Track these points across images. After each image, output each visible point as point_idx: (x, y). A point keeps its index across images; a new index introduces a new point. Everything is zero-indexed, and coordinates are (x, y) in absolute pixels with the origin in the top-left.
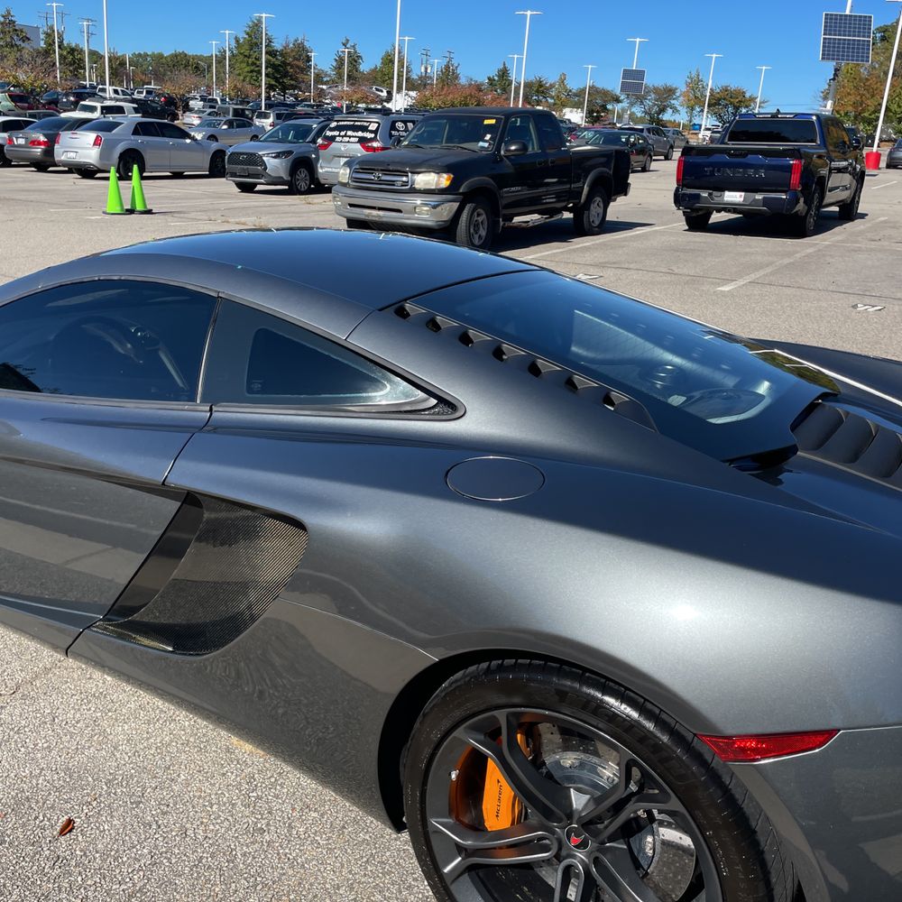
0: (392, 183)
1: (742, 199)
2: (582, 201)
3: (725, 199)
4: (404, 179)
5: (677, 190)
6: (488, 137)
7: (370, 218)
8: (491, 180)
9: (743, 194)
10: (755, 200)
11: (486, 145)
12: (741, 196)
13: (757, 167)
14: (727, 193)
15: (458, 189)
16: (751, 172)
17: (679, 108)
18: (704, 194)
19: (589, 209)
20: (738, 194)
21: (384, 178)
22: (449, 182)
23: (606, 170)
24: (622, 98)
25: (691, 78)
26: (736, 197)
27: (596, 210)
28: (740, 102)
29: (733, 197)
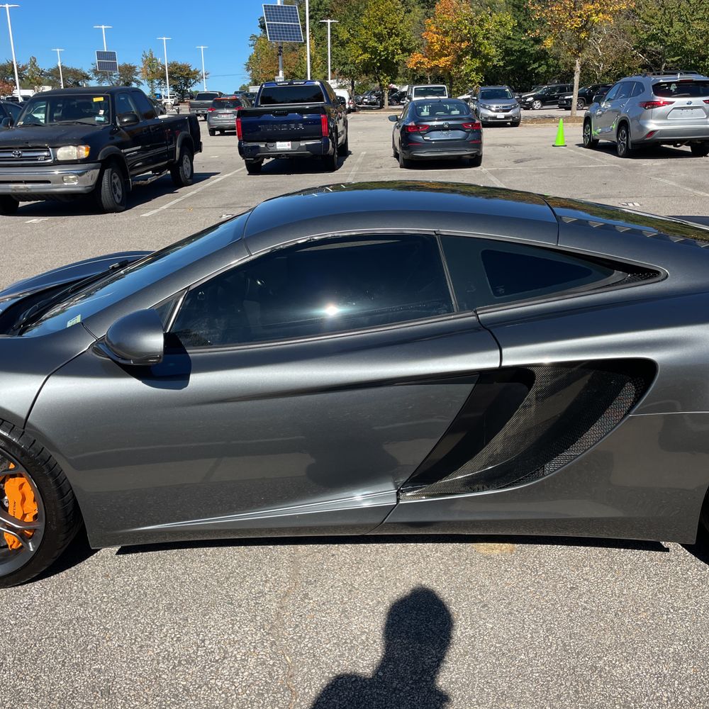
0: (35, 158)
1: (290, 147)
2: (177, 159)
3: (278, 148)
4: (46, 154)
5: (240, 144)
6: (102, 112)
7: (18, 191)
8: (116, 148)
9: (290, 143)
10: (300, 147)
11: (102, 119)
12: (289, 145)
13: (297, 122)
14: (278, 144)
15: (97, 158)
16: (293, 126)
17: (142, 81)
18: (262, 146)
19: (182, 165)
20: (286, 143)
21: (24, 155)
22: (88, 153)
23: (186, 132)
24: (91, 76)
25: (146, 57)
26: (285, 145)
27: (186, 165)
28: (187, 74)
29: (283, 146)
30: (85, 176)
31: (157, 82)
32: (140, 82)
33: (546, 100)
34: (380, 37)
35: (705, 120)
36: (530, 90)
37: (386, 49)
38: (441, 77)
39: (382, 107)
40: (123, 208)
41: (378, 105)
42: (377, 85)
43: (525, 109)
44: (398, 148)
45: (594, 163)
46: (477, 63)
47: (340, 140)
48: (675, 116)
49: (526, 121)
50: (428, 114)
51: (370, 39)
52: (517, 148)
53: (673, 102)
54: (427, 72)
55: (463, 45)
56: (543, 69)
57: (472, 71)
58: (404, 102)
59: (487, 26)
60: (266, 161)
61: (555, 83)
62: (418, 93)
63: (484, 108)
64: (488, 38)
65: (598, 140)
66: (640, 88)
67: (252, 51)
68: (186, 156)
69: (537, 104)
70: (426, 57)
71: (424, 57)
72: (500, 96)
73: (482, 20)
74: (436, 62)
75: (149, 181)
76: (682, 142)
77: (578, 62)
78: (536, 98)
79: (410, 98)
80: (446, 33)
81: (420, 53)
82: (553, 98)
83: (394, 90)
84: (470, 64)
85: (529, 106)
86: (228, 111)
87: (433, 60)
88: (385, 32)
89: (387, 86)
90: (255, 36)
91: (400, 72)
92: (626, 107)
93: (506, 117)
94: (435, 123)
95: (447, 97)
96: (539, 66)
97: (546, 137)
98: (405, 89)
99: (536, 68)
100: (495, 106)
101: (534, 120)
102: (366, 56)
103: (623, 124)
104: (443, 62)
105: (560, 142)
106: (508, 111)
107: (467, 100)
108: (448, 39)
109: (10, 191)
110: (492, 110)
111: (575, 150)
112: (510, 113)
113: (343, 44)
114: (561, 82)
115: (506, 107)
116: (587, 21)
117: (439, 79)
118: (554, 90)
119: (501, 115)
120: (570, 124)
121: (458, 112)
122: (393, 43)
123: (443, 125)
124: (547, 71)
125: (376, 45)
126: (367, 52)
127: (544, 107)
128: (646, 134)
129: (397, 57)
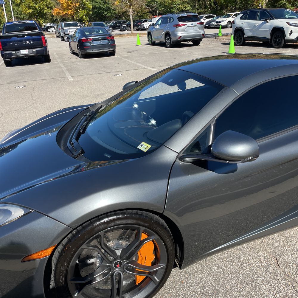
3: (22, 53)
10: (33, 52)
12: (27, 51)
14: (21, 51)
18: (14, 52)
26: (25, 52)
29: (24, 52)
33: (114, 27)
34: (35, 2)
35: (198, 31)
37: (39, 7)
46: (85, 12)
48: (188, 30)
51: (31, 3)
53: (186, 24)
54: (63, 16)
55: (77, 5)
57: (83, 16)
65: (155, 42)
66: (172, 19)
70: (61, 10)
71: (60, 10)
74: (66, 12)
76: (190, 40)
81: (57, 8)
84: (82, 13)
87: (64, 11)
94: (93, 38)
96: (108, 13)
97: (129, 42)
99: (107, 14)
102: (30, 11)
104: (70, 12)
105: (139, 44)
108: (70, 2)
111: (145, 46)
113: (18, 5)
118: (116, 23)
121: (102, 32)
122: (42, 4)
123: (98, 38)
124: (111, 15)
125: (34, 5)
126: (31, 9)
127: (114, 30)
128: (178, 37)
129: (45, 10)
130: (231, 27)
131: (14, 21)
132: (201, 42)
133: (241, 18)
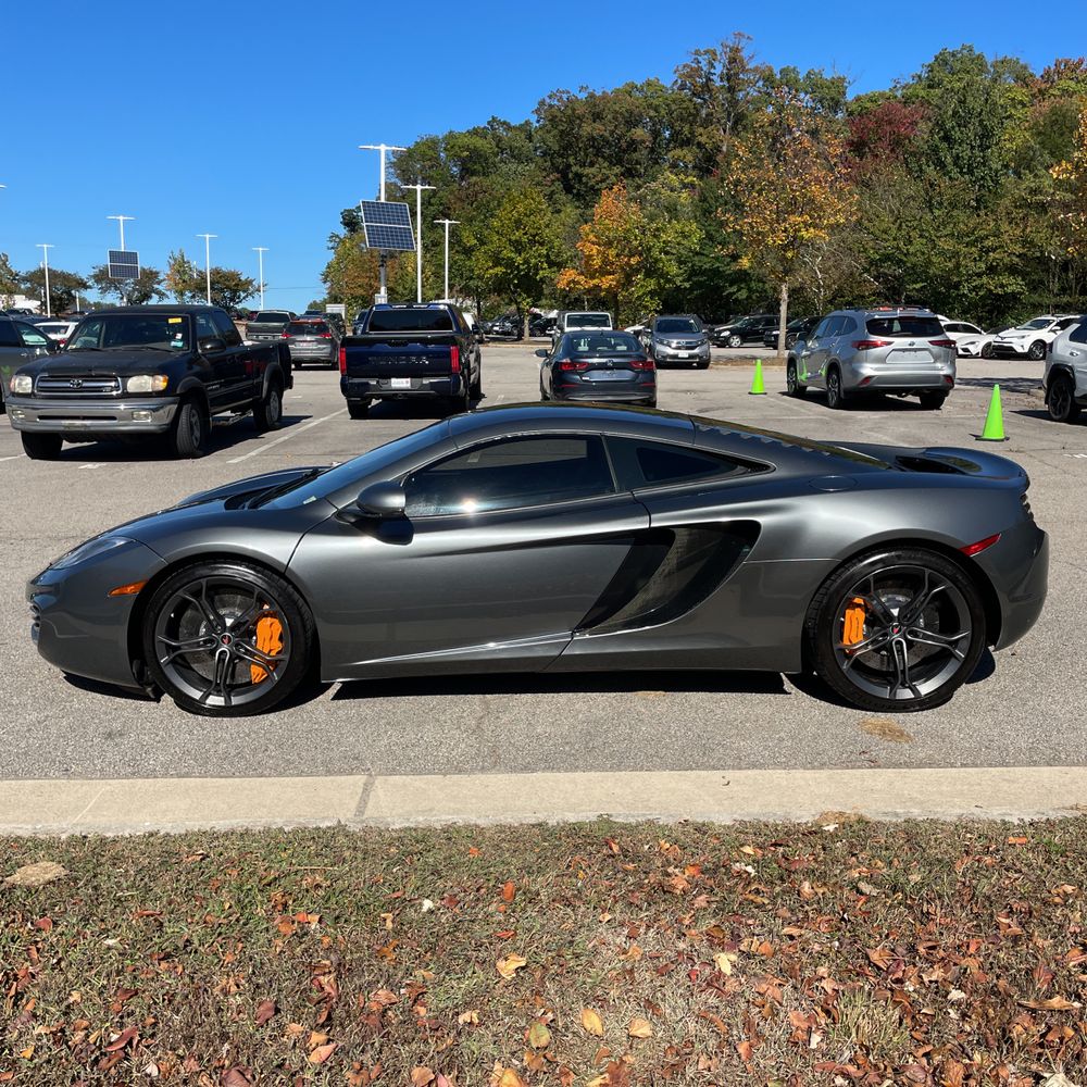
0: (99, 389)
1: (409, 385)
2: (263, 396)
3: (393, 385)
4: (113, 384)
5: (343, 380)
6: (179, 336)
7: (72, 429)
8: (197, 380)
9: (409, 380)
10: (423, 385)
11: (180, 344)
12: (407, 382)
13: (419, 355)
14: (393, 380)
15: (176, 390)
16: (414, 359)
17: (168, 293)
18: (373, 382)
19: (269, 404)
20: (404, 380)
21: (85, 384)
22: (165, 384)
23: (275, 363)
24: (90, 283)
25: (175, 260)
26: (402, 383)
27: (274, 404)
28: (237, 285)
29: (400, 384)
30: (161, 411)
31: (190, 295)
32: (164, 294)
33: (747, 336)
34: (518, 247)
35: (932, 365)
36: (726, 322)
37: (526, 261)
38: (602, 300)
39: (520, 337)
40: (201, 453)
41: (513, 335)
42: (513, 307)
43: (719, 346)
44: (548, 391)
45: (798, 414)
46: (652, 284)
47: (472, 377)
48: (895, 359)
49: (717, 363)
50: (586, 348)
51: (505, 248)
52: (703, 395)
53: (893, 343)
54: (584, 294)
55: (633, 261)
56: (743, 295)
57: (644, 294)
58: (553, 332)
59: (664, 237)
60: (375, 402)
61: (760, 313)
62: (572, 322)
63: (662, 343)
64: (667, 253)
65: (805, 387)
66: (852, 325)
67: (331, 256)
68: (274, 393)
69: (736, 341)
70: (583, 274)
71: (579, 274)
72: (682, 328)
73: (657, 229)
74: (596, 281)
75: (231, 422)
76: (908, 391)
77: (784, 288)
78: (733, 332)
79: (561, 329)
80: (609, 244)
81: (574, 268)
82: (757, 332)
83: (537, 316)
84: (642, 285)
85: (724, 343)
86: (308, 338)
87: (593, 278)
88: (525, 239)
89: (528, 311)
90: (337, 236)
91: (546, 292)
92: (837, 346)
93: (691, 357)
94: (595, 360)
95: (611, 329)
96: (738, 291)
97: (743, 383)
98: (553, 314)
99: (734, 293)
100: (675, 341)
101: (729, 360)
102: (499, 270)
103: (834, 368)
104: (607, 282)
105: (758, 389)
106: (693, 348)
107: (637, 333)
108: (612, 252)
109: (62, 429)
110: (671, 348)
111: (777, 398)
112: (696, 351)
113: (468, 252)
114: (769, 312)
115: (691, 343)
116: (795, 238)
117: (599, 303)
118: (758, 322)
119: (684, 354)
120: (776, 367)
121: (625, 348)
122: (536, 254)
123: (606, 363)
124: (749, 297)
125: (513, 255)
126: (501, 265)
127: (745, 345)
128: (861, 379)
129: (541, 272)
130: (1043, 358)
131: (419, 301)
132: (946, 399)
133: (1074, 337)
